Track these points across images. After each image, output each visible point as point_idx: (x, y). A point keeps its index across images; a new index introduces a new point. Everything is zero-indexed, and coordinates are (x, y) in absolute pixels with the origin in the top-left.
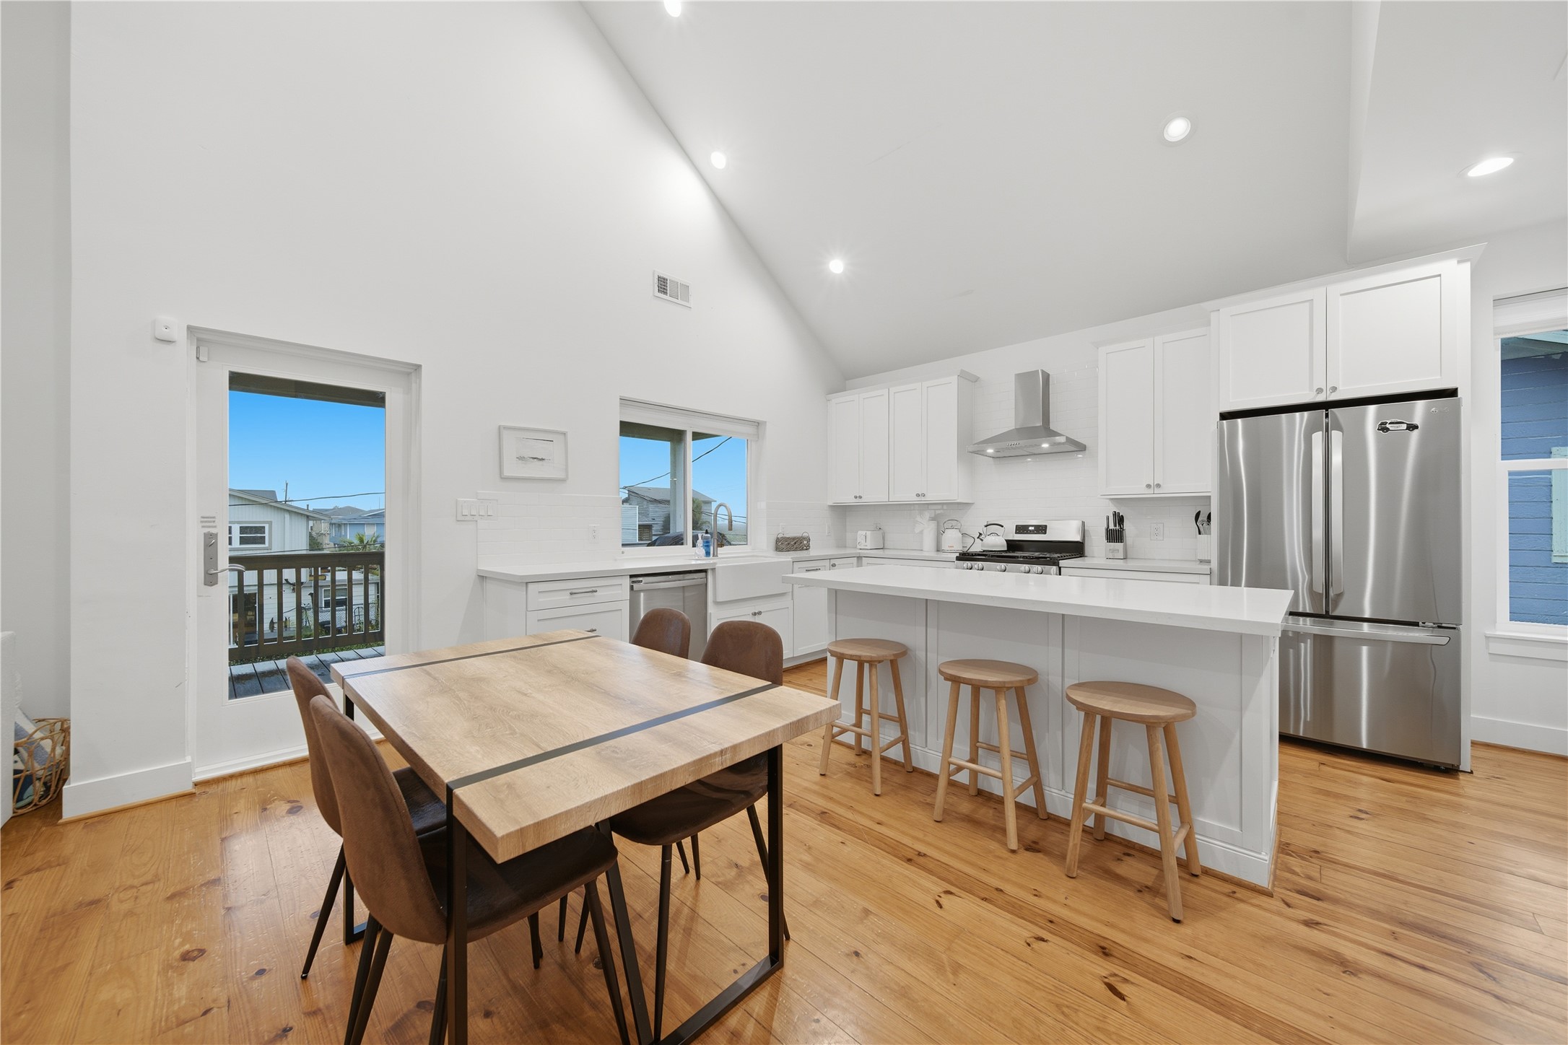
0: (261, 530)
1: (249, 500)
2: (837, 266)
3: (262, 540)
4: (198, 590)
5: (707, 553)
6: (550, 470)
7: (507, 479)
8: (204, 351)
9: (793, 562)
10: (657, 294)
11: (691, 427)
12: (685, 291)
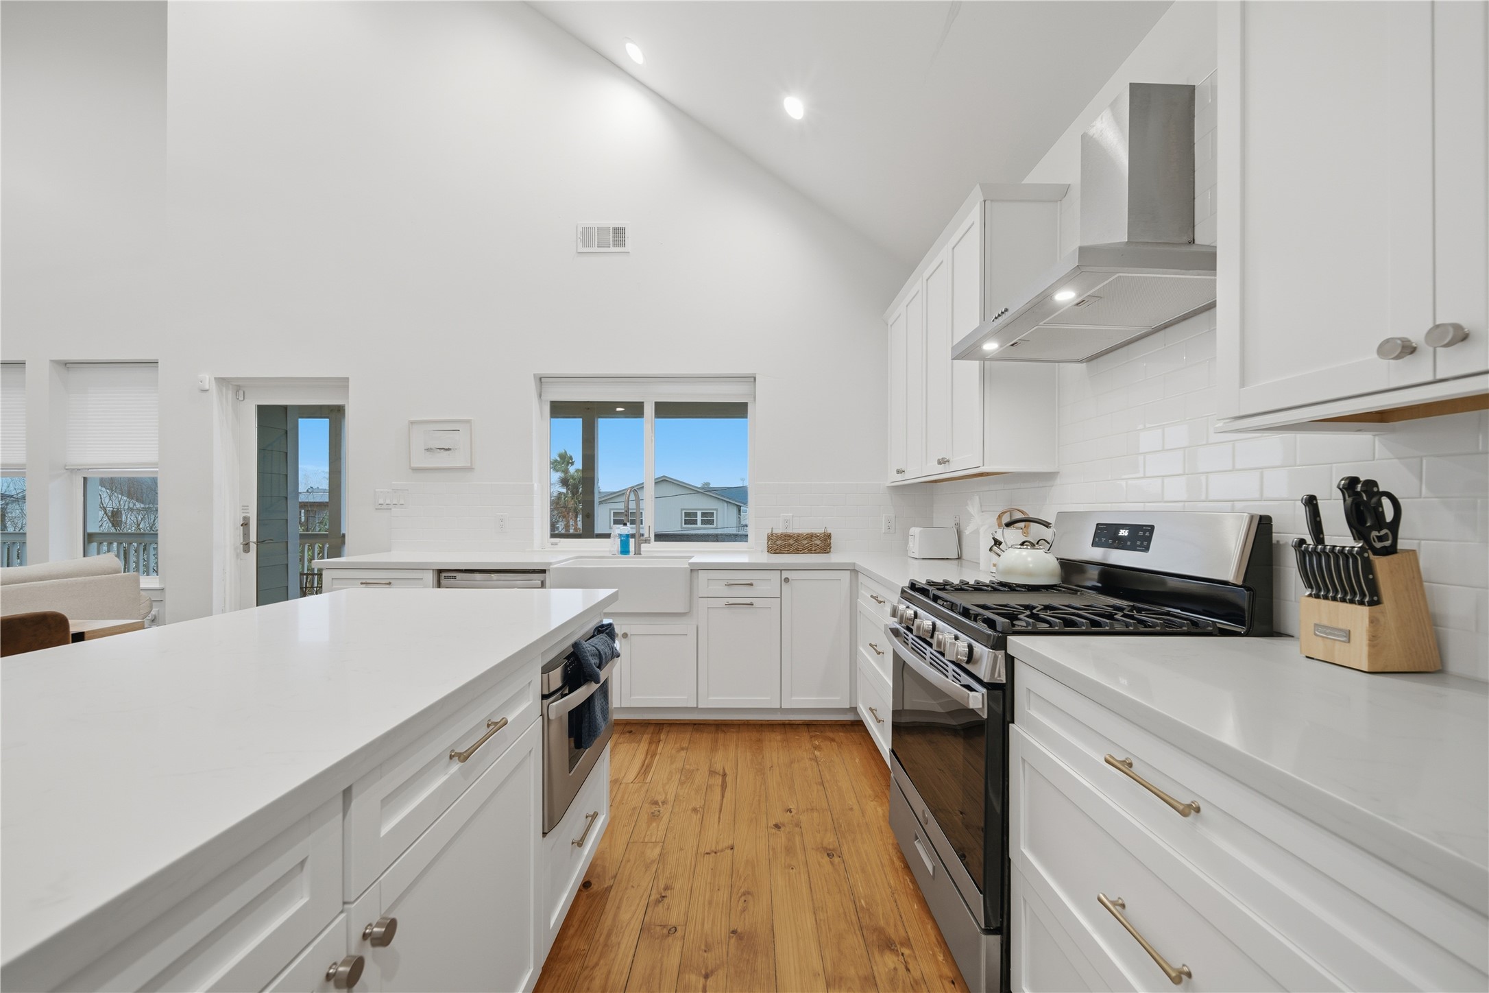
0: (710, 515)
2: (794, 107)
3: (712, 524)
4: (238, 556)
5: (625, 550)
6: (457, 460)
7: (416, 470)
8: (241, 393)
9: (694, 570)
10: (581, 249)
11: (649, 397)
12: (620, 235)
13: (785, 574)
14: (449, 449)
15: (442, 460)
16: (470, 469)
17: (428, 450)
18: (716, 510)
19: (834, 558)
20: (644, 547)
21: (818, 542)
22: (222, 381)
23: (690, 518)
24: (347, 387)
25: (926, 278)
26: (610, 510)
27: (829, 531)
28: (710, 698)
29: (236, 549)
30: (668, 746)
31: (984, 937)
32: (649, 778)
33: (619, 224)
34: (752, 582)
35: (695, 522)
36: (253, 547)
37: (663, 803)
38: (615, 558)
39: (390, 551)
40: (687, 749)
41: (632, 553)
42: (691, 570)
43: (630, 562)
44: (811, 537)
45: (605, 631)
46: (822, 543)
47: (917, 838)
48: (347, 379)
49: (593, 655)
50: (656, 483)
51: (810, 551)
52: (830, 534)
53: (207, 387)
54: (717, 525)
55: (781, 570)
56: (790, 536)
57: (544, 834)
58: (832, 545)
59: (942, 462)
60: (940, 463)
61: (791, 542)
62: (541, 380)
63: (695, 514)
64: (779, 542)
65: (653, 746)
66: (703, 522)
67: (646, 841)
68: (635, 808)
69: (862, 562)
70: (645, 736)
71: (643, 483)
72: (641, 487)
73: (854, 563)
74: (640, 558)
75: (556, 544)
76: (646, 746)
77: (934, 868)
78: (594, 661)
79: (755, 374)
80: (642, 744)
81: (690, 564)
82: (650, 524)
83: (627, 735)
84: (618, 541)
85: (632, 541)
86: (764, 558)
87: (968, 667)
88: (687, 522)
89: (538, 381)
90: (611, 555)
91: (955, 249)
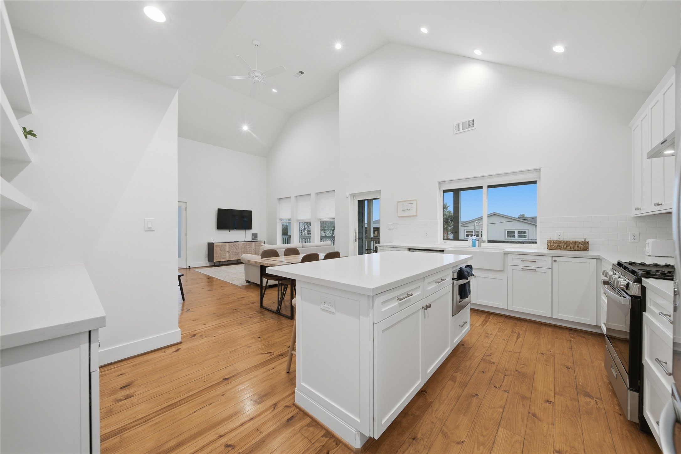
0: (525, 232)
1: (514, 219)
2: (559, 49)
3: (525, 236)
4: (354, 242)
5: (474, 245)
6: (412, 213)
7: (399, 217)
8: (354, 197)
9: (506, 254)
10: (455, 132)
11: (485, 184)
12: (471, 123)
13: (554, 258)
14: (409, 210)
15: (407, 214)
16: (416, 216)
17: (403, 210)
18: (528, 230)
19: (590, 253)
20: (483, 244)
21: (580, 245)
22: (351, 195)
23: (511, 233)
24: (380, 192)
25: (651, 108)
26: (465, 230)
27: (587, 240)
28: (513, 307)
29: (354, 240)
30: (492, 320)
31: (629, 391)
32: (485, 327)
33: (471, 119)
34: (536, 261)
35: (514, 236)
36: (357, 240)
37: (491, 335)
38: (470, 248)
39: (392, 243)
40: (502, 323)
41: (477, 247)
42: (504, 254)
43: (476, 249)
44: (575, 242)
45: (470, 267)
46: (584, 246)
47: (612, 367)
48: (381, 190)
49: (466, 272)
50: (488, 217)
51: (574, 250)
52: (588, 241)
53: (348, 197)
54: (528, 237)
55: (552, 256)
56: (561, 242)
57: (453, 316)
58: (589, 247)
59: (657, 205)
60: (656, 205)
61: (562, 244)
62: (440, 183)
63: (514, 232)
64: (555, 245)
65: (487, 319)
66: (519, 236)
67: (484, 341)
68: (479, 333)
69: (602, 255)
70: (483, 315)
71: (482, 217)
72: (481, 218)
73: (599, 256)
74: (481, 248)
75: (446, 242)
76: (484, 318)
77: (616, 375)
78: (466, 273)
79: (540, 168)
80: (482, 317)
81: (503, 251)
82: (485, 236)
83: (476, 313)
84: (471, 242)
85: (477, 242)
86: (544, 250)
87: (627, 291)
88: (508, 236)
89: (439, 183)
90: (468, 247)
91: (665, 94)
